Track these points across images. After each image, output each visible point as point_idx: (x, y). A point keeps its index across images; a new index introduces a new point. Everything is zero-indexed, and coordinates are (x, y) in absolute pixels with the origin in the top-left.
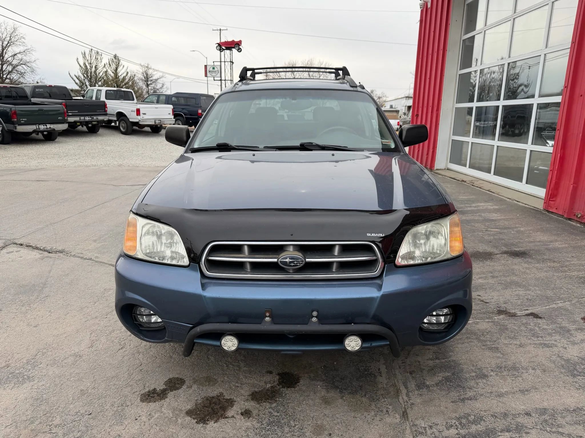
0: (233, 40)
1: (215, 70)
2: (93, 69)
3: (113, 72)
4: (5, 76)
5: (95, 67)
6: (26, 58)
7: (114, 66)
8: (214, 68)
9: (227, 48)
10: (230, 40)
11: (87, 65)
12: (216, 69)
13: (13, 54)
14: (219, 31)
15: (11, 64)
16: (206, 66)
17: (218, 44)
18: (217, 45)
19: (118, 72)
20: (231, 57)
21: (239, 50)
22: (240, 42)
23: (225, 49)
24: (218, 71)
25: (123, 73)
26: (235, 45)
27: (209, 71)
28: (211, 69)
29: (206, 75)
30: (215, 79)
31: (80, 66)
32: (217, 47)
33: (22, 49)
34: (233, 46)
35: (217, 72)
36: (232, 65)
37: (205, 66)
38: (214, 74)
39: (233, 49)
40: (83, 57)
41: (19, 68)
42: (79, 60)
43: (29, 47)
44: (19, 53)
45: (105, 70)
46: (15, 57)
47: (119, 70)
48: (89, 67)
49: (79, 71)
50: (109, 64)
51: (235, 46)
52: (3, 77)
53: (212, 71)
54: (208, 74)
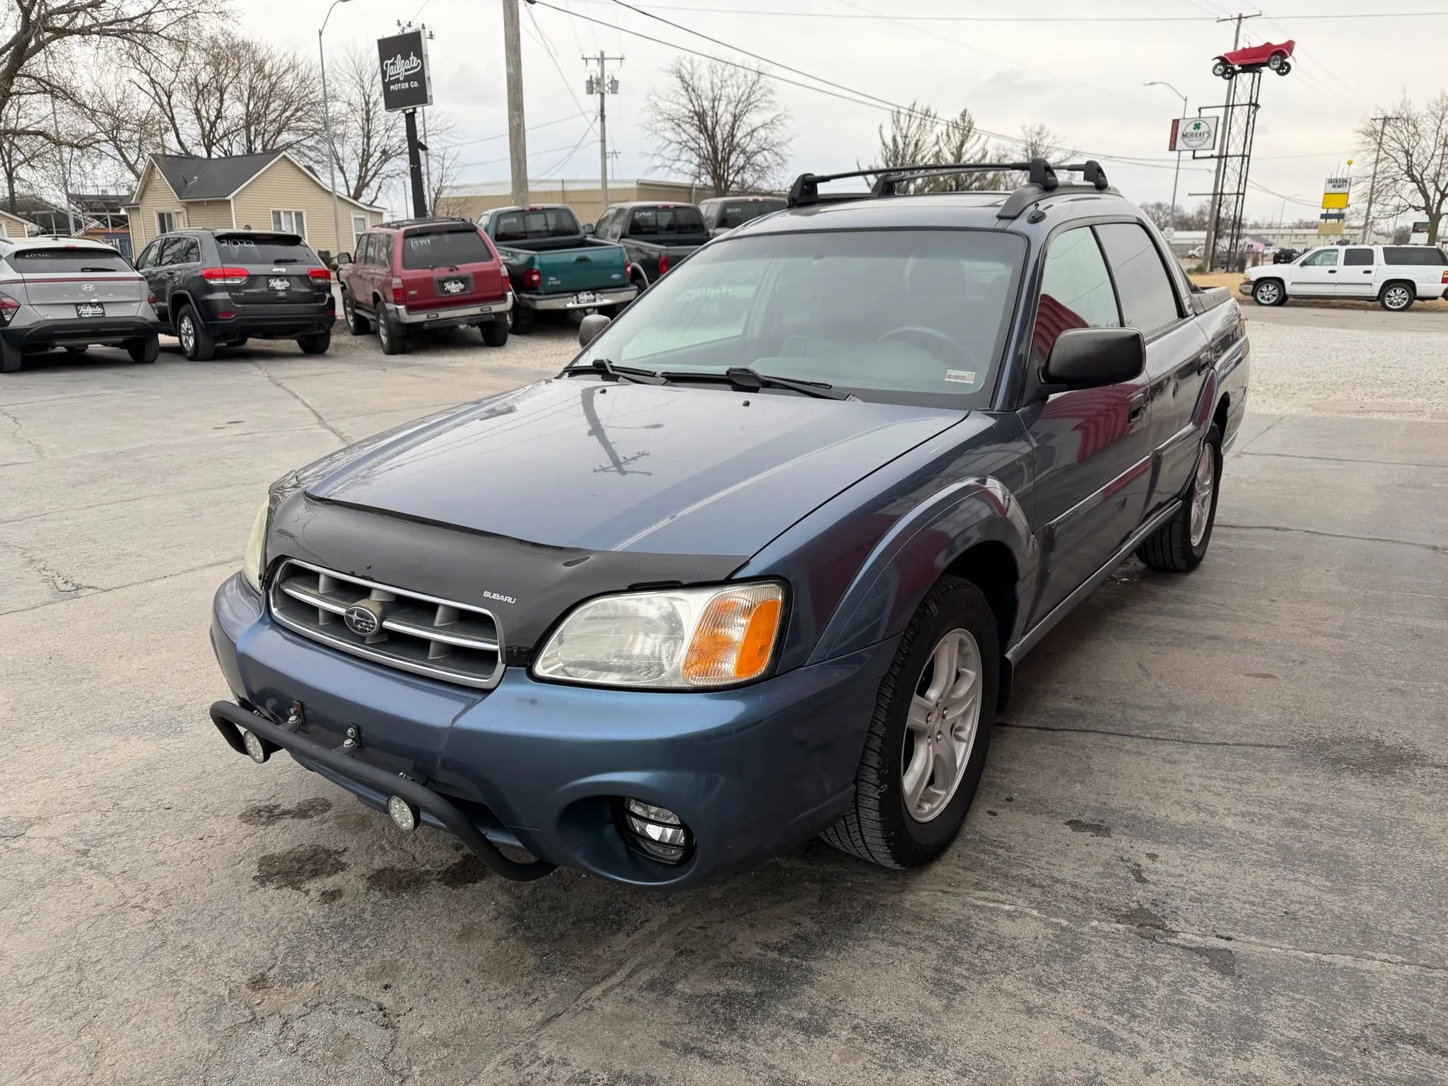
0: (1268, 44)
1: (1201, 130)
2: (911, 149)
3: (952, 154)
4: (731, 178)
5: (916, 145)
6: (774, 136)
7: (956, 140)
8: (1197, 126)
9: (1246, 68)
10: (1257, 43)
11: (899, 140)
12: (1203, 128)
13: (749, 130)
14: (1236, 21)
15: (743, 151)
16: (1176, 123)
17: (1220, 58)
18: (1218, 61)
19: (964, 150)
20: (1255, 90)
21: (1284, 69)
22: (1290, 46)
23: (1239, 71)
24: (1209, 133)
25: (976, 154)
26: (1272, 55)
27: (1184, 136)
28: (1190, 129)
29: (1172, 147)
30: (1198, 154)
31: (884, 143)
32: (1215, 67)
33: (768, 116)
34: (1265, 60)
35: (1206, 135)
36: (1254, 112)
37: (1174, 121)
38: (1195, 143)
39: (1265, 70)
40: (894, 122)
41: (759, 159)
42: (883, 131)
43: (781, 110)
44: (763, 126)
45: (937, 148)
46: (755, 134)
47: (966, 146)
48: (901, 146)
49: (879, 156)
50: (948, 135)
51: (1269, 60)
52: (727, 180)
53: (1192, 135)
54: (1180, 144)
